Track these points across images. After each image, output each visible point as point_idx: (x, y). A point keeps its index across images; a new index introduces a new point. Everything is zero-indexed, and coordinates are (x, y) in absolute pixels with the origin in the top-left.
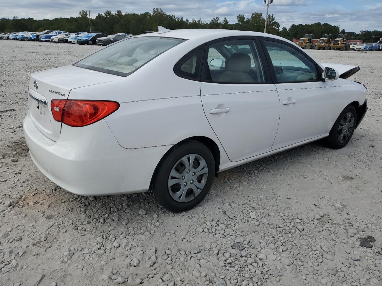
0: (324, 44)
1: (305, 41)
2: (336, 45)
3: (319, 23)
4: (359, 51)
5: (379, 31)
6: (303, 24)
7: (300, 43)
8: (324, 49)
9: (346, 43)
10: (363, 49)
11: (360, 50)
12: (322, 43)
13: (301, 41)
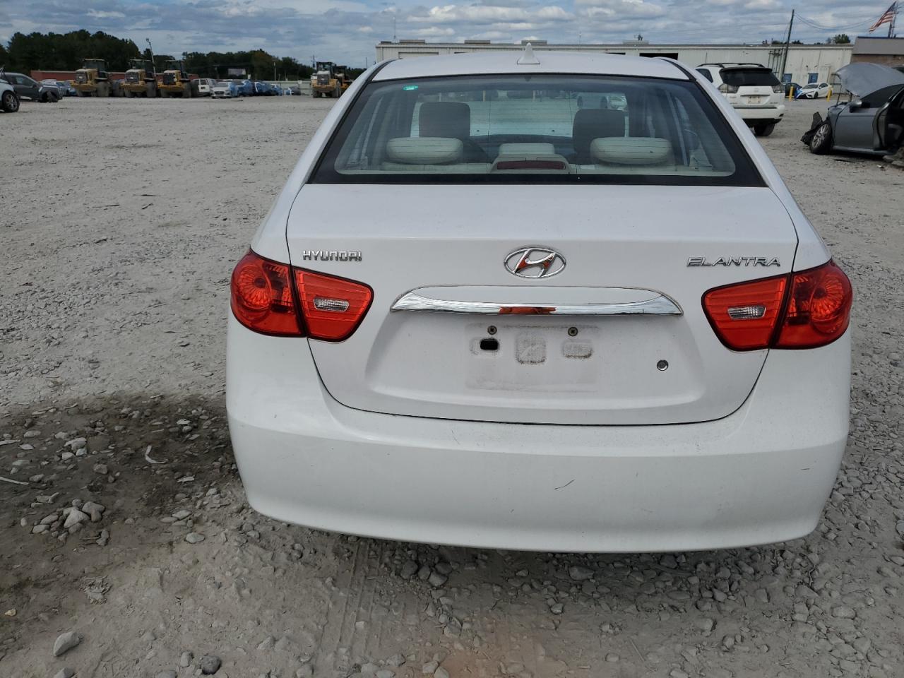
0: (141, 83)
1: (91, 75)
2: (170, 86)
3: (82, 31)
4: (222, 98)
5: (220, 54)
6: (45, 33)
7: (81, 82)
8: (144, 95)
9: (189, 81)
10: (228, 94)
11: (225, 95)
12: (136, 81)
13: (81, 77)
